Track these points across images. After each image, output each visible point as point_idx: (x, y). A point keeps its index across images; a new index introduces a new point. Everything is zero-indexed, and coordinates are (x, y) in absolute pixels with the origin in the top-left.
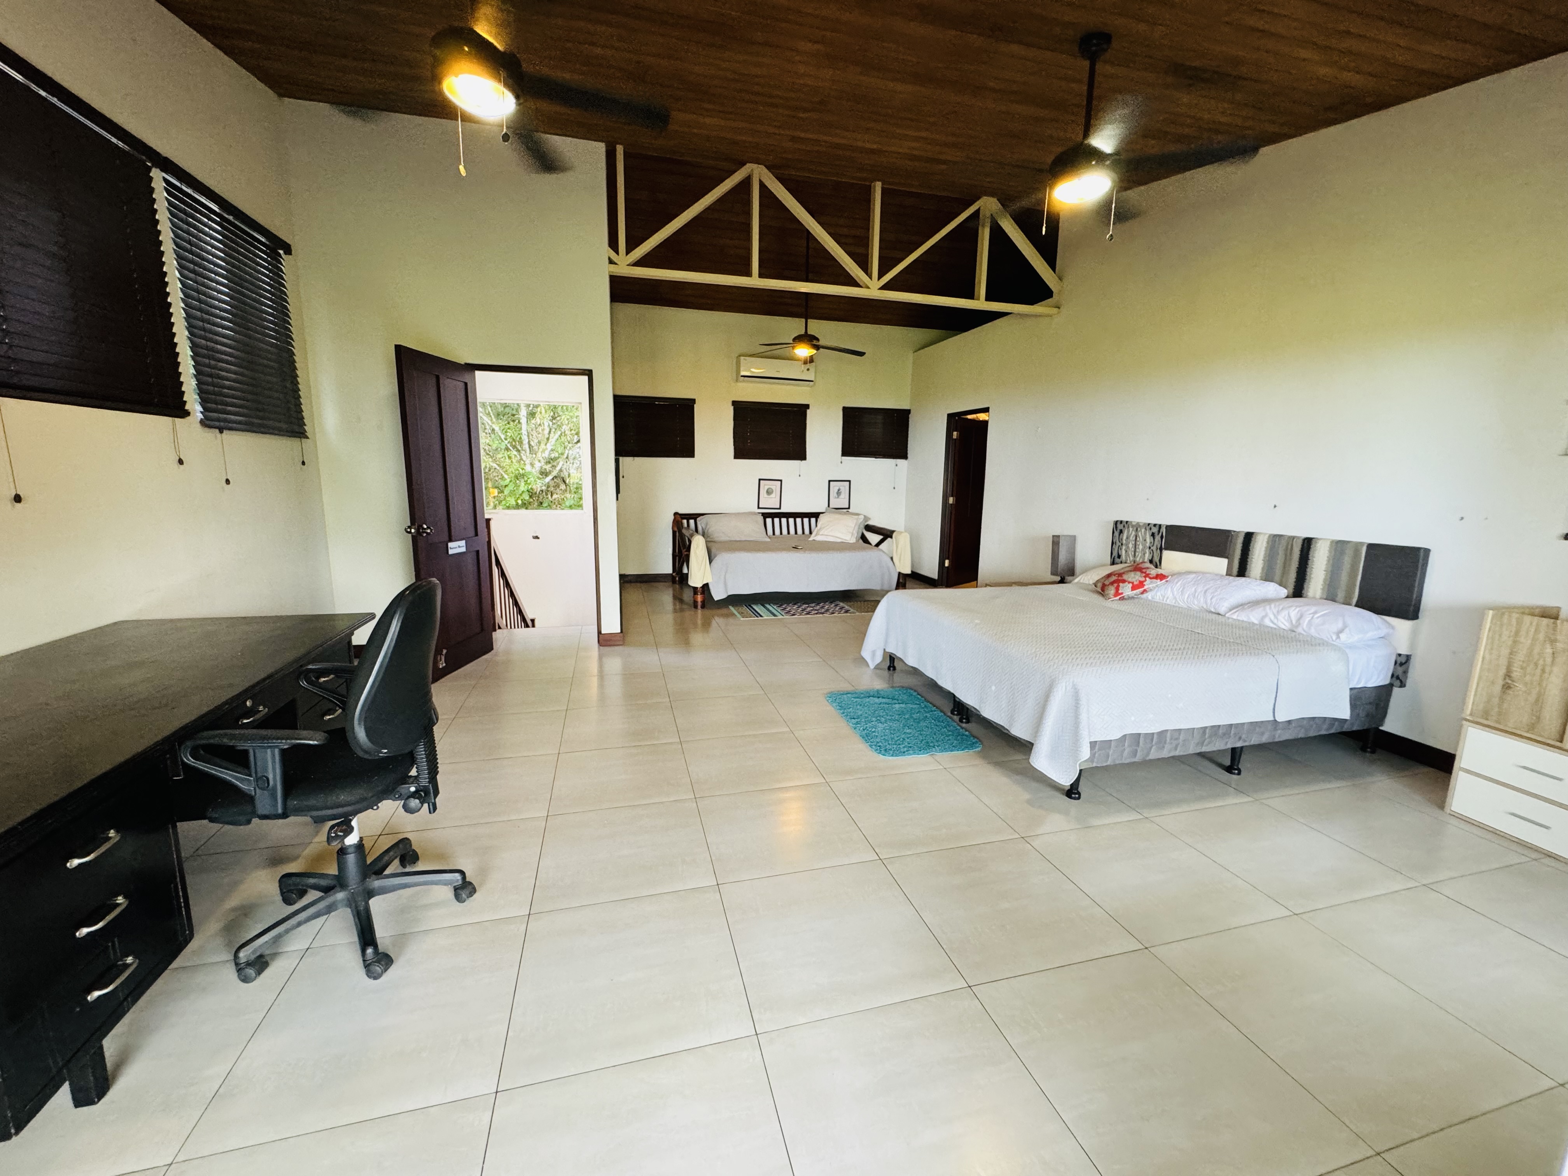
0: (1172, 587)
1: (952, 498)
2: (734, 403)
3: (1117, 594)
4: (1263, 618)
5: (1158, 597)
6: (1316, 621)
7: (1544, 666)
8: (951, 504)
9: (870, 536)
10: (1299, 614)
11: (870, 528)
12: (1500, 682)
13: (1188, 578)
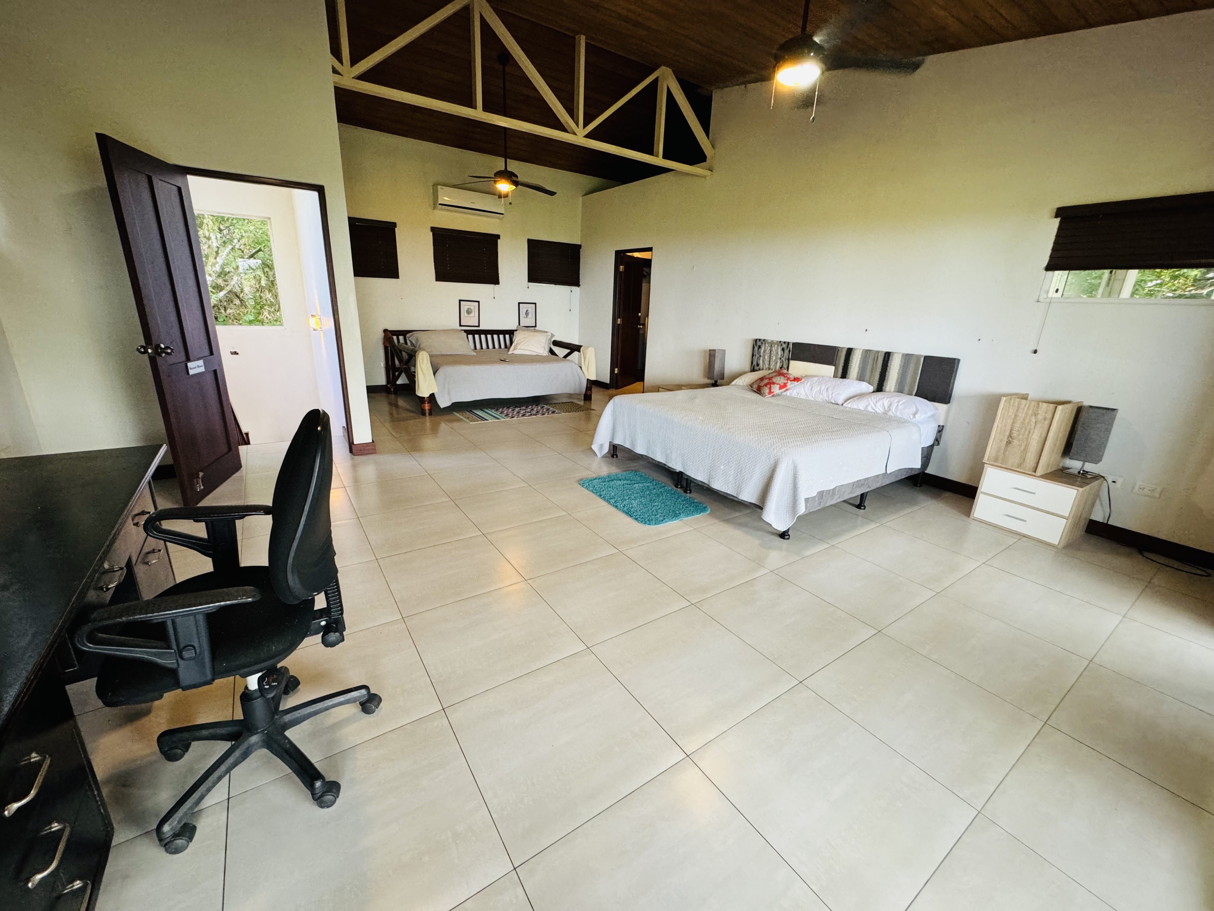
0: (804, 387)
1: (619, 319)
2: (433, 229)
3: (770, 392)
4: (867, 406)
5: (794, 394)
6: (900, 407)
7: (1030, 429)
8: (619, 324)
9: (556, 349)
10: (889, 403)
11: (556, 343)
12: (1005, 440)
13: (814, 380)
